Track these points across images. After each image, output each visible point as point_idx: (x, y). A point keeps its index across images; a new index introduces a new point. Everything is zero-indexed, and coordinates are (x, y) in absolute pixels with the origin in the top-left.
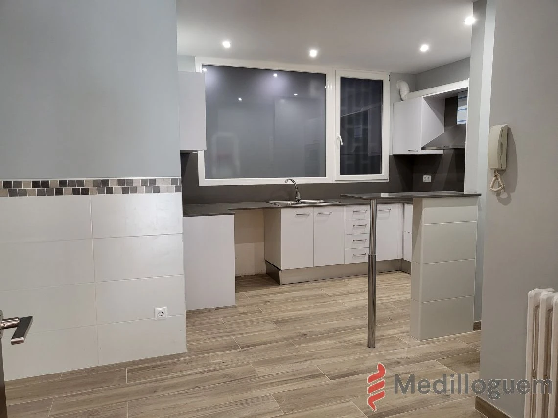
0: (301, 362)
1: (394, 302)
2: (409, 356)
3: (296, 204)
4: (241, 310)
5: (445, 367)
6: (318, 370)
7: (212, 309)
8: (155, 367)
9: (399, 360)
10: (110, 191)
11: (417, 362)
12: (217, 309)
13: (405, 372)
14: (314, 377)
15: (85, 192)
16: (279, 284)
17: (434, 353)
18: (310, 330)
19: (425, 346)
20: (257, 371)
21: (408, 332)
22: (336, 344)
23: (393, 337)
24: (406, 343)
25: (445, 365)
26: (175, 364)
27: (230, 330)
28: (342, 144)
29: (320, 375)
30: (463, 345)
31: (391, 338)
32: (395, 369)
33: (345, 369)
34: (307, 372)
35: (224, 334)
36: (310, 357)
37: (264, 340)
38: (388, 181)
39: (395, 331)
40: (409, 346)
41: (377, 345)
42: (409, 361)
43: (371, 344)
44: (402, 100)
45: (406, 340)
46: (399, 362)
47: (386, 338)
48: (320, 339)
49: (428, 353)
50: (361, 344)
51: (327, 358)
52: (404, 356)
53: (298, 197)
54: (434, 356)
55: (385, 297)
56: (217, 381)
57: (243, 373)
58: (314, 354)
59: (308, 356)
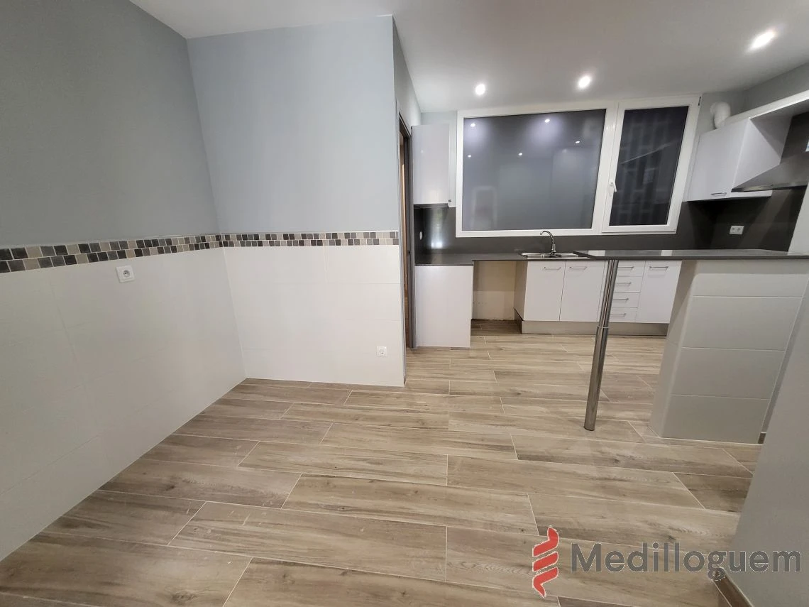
0: (497, 425)
1: (645, 376)
2: (635, 455)
3: (551, 257)
4: (472, 354)
5: (686, 489)
6: (510, 441)
7: (448, 348)
8: (372, 395)
9: (618, 458)
10: (338, 243)
11: (643, 468)
12: (452, 349)
13: (619, 477)
14: (502, 448)
15: (320, 243)
16: (521, 333)
17: (677, 462)
18: (526, 390)
19: (666, 446)
20: (450, 423)
21: (648, 421)
22: (547, 413)
23: (623, 423)
24: (639, 436)
25: (687, 486)
26: (387, 396)
27: (452, 372)
28: (616, 191)
29: (508, 449)
30: (731, 462)
31: (620, 423)
32: (607, 469)
33: (542, 449)
34: (498, 441)
35: (444, 376)
36: (510, 422)
37: (476, 390)
38: (675, 233)
39: (630, 414)
40: (642, 441)
41: (597, 428)
42: (632, 463)
43: (589, 425)
44: (715, 128)
45: (641, 432)
46: (617, 461)
47: (615, 422)
48: (532, 403)
49: (666, 459)
50: (576, 422)
51: (528, 429)
52: (628, 453)
53: (554, 249)
54: (675, 465)
55: (637, 366)
56: (408, 424)
57: (436, 422)
58: (517, 420)
59: (508, 421)
